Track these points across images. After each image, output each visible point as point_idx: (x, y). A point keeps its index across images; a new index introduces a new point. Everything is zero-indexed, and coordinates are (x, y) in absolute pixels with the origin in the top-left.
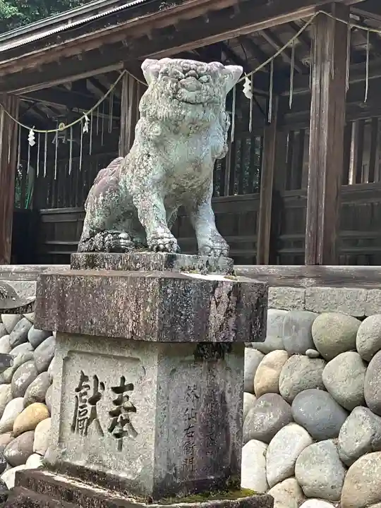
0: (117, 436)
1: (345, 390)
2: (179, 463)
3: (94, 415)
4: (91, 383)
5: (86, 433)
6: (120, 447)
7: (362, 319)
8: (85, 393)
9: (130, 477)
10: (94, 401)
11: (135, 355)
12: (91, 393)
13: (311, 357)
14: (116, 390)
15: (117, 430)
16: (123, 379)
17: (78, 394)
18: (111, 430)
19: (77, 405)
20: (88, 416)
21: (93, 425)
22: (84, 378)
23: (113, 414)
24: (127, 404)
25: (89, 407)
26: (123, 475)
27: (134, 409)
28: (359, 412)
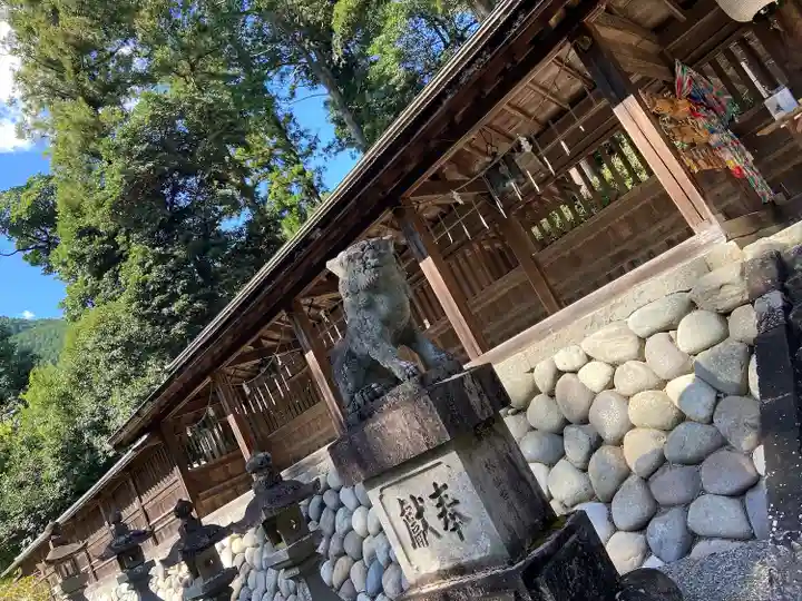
0: (453, 530)
1: (552, 421)
2: (512, 522)
3: (425, 525)
4: (411, 503)
5: (427, 543)
6: (462, 537)
7: (532, 371)
8: (410, 513)
9: (483, 555)
10: (420, 515)
11: (436, 461)
12: (414, 511)
13: (513, 414)
14: (433, 497)
15: (451, 526)
16: (435, 485)
17: (404, 517)
18: (446, 529)
19: (407, 526)
20: (421, 528)
21: (430, 535)
22: (402, 503)
23: (440, 516)
24: (448, 502)
25: (419, 522)
26: (476, 557)
27: (456, 502)
28: (569, 431)
